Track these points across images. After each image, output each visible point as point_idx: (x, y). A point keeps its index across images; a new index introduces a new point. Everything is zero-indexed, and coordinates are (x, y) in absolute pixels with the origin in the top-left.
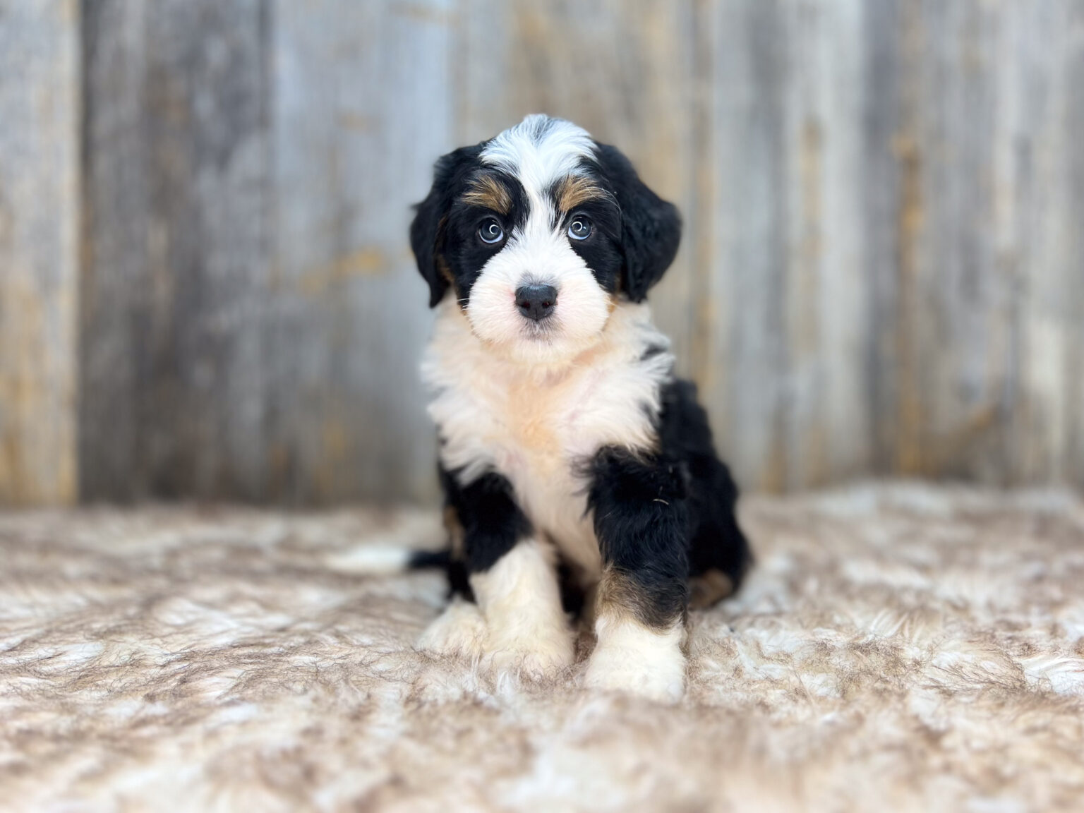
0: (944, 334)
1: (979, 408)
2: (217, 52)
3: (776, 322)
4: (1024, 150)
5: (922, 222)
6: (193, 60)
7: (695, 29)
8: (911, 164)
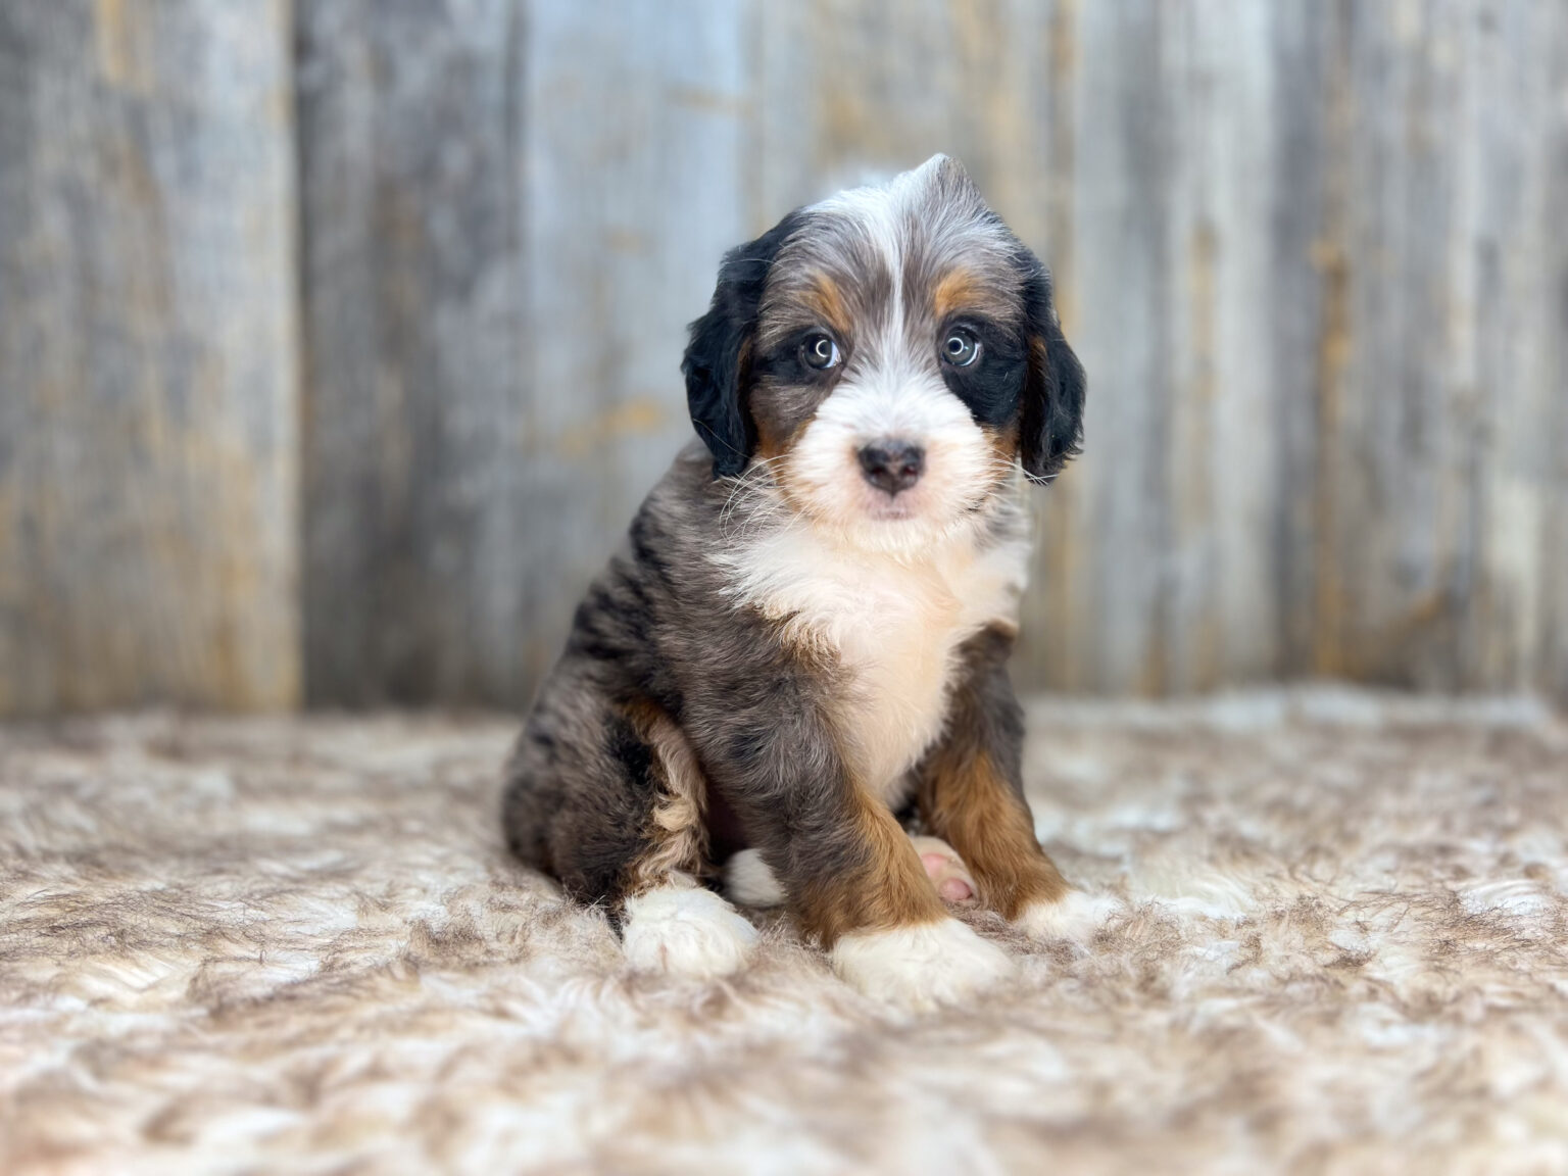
0: (1377, 499)
1: (1425, 594)
2: (456, 159)
3: (1155, 485)
4: (1489, 256)
5: (1349, 353)
6: (428, 170)
7: (1052, 110)
8: (1337, 277)
